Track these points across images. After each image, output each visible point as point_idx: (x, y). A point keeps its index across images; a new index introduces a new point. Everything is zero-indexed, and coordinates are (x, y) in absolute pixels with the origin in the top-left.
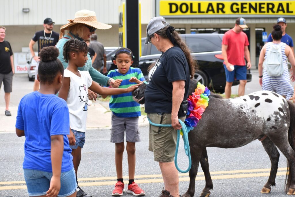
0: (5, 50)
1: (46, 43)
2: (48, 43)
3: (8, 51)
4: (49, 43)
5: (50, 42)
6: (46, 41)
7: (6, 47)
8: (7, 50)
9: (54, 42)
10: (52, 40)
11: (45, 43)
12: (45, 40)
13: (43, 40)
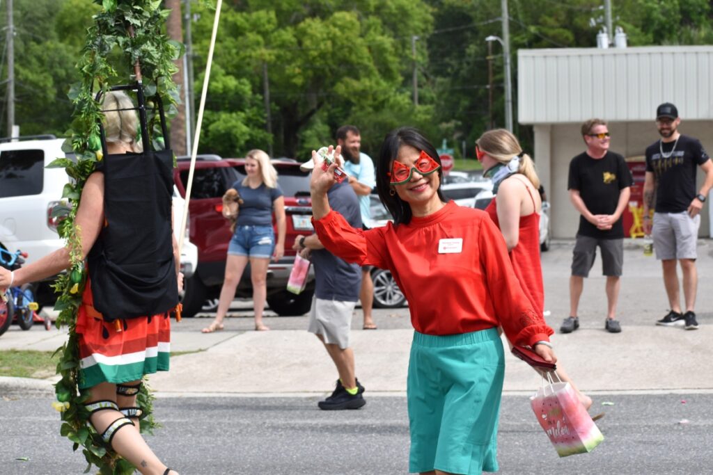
0: (603, 180)
1: (668, 166)
2: (670, 166)
3: (609, 182)
4: (673, 164)
5: (676, 161)
6: (665, 161)
7: (606, 171)
8: (607, 181)
9: (684, 160)
10: (679, 157)
11: (666, 166)
12: (663, 159)
13: (660, 162)
